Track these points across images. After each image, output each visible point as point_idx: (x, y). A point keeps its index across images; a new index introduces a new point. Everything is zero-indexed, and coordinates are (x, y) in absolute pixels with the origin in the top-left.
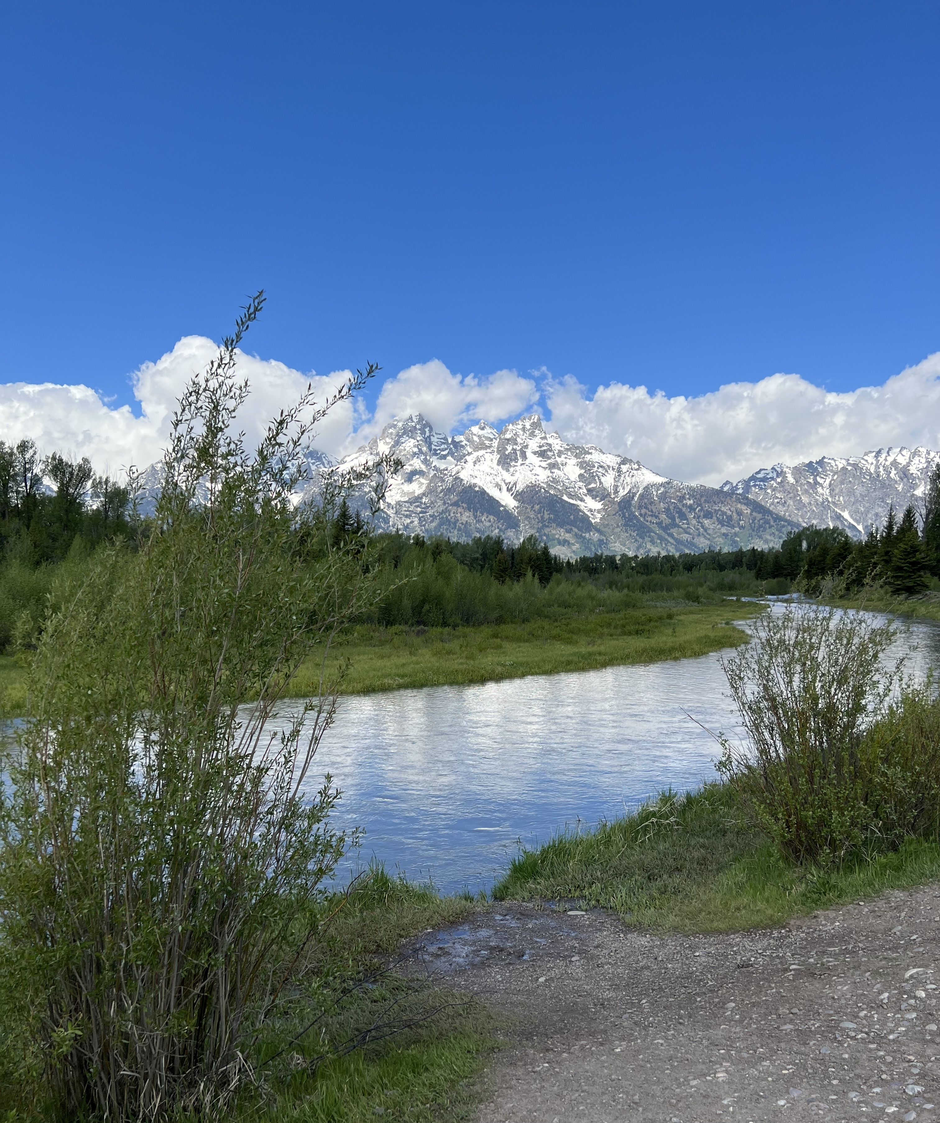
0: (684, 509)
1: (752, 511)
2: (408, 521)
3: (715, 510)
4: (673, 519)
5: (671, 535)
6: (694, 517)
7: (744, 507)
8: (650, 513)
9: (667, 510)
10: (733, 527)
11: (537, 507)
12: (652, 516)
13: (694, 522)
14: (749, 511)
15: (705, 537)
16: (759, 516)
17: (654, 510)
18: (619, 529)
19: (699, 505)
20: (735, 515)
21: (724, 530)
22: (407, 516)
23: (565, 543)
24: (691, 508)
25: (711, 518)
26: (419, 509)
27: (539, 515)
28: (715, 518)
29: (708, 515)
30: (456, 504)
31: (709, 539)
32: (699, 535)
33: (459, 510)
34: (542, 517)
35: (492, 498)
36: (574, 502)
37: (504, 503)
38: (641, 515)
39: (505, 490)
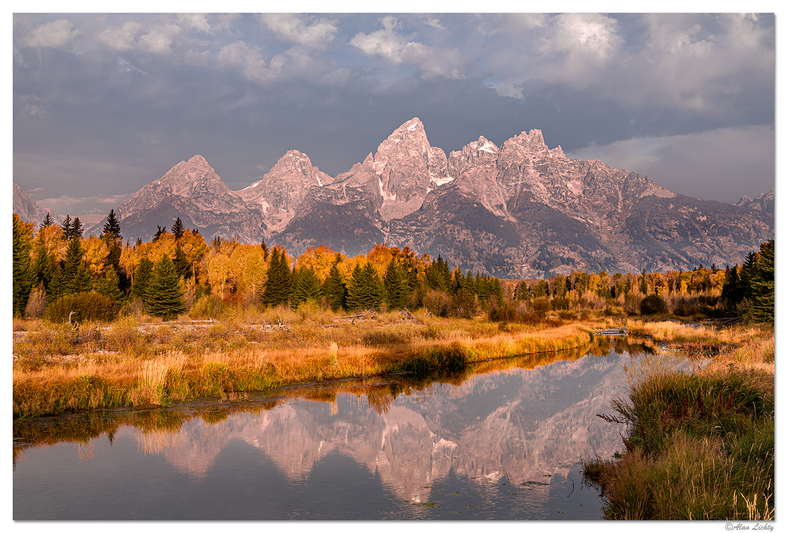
0: (697, 226)
2: (403, 239)
3: (730, 227)
4: (686, 236)
5: (685, 254)
6: (708, 235)
7: (762, 224)
8: (661, 230)
9: (680, 226)
11: (539, 224)
12: (663, 233)
13: (709, 240)
15: (720, 256)
17: (665, 227)
18: (628, 248)
19: (714, 222)
22: (402, 235)
23: (569, 261)
24: (705, 225)
25: (727, 235)
26: (415, 228)
27: (541, 233)
28: (731, 235)
29: (723, 232)
30: (453, 222)
31: (725, 258)
32: (714, 253)
33: (457, 228)
34: (545, 235)
35: (492, 214)
36: (579, 218)
37: (506, 219)
38: (650, 232)
39: (505, 206)
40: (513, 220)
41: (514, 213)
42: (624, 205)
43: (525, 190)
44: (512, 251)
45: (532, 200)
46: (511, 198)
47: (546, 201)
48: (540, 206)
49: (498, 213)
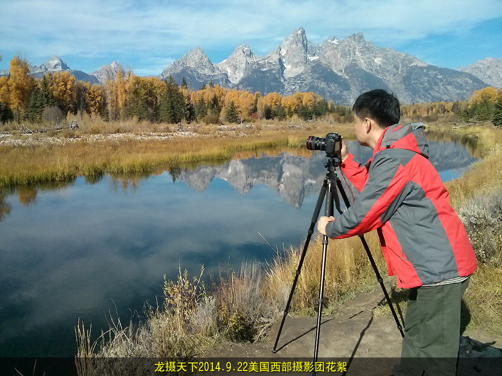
0: (437, 81)
1: (473, 82)
2: (294, 87)
3: (454, 81)
4: (431, 85)
5: (430, 94)
6: (442, 85)
7: (469, 80)
8: (419, 82)
9: (429, 80)
10: (462, 90)
11: (360, 79)
12: (420, 84)
13: (442, 87)
14: (471, 82)
15: (448, 95)
16: (477, 84)
17: (421, 81)
18: (402, 91)
19: (445, 78)
20: (464, 84)
21: (458, 91)
22: (293, 85)
24: (441, 80)
26: (299, 81)
27: (361, 84)
28: (453, 85)
29: (450, 84)
30: (318, 78)
31: (450, 96)
32: (444, 94)
33: (320, 81)
34: (362, 84)
35: (337, 75)
36: (379, 77)
37: (343, 77)
38: (414, 83)
39: (343, 71)
40: (347, 77)
41: (347, 74)
42: (402, 70)
43: (353, 62)
44: (345, 93)
45: (357, 68)
46: (347, 67)
47: (364, 68)
48: (361, 70)
49: (339, 74)
